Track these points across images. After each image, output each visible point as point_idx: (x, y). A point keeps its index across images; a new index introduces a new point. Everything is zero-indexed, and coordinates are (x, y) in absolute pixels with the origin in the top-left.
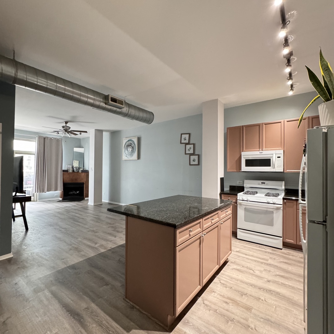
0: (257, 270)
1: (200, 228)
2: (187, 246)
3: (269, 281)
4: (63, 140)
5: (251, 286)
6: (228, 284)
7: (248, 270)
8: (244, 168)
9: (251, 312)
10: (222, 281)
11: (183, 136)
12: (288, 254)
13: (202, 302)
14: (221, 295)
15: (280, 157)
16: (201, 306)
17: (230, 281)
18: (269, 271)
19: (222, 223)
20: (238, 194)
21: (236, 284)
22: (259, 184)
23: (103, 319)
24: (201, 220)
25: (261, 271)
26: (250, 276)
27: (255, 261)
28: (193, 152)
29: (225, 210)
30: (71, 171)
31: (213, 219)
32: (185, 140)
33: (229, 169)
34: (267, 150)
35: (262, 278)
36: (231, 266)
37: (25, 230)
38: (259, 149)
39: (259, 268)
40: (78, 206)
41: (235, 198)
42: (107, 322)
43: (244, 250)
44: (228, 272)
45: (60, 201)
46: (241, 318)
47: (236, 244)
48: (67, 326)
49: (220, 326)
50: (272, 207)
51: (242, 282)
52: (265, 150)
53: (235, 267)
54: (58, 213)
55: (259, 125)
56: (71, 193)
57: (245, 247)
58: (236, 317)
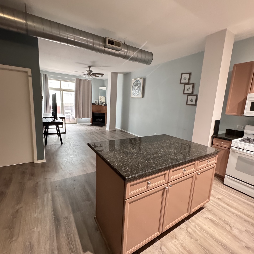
0: (236, 228)
1: (165, 179)
2: (142, 198)
3: (248, 248)
4: (92, 81)
5: (222, 246)
6: (195, 235)
7: (224, 225)
8: (248, 112)
10: (189, 229)
11: (184, 76)
13: (159, 246)
14: (182, 246)
16: (157, 250)
17: (198, 232)
18: (252, 233)
19: (199, 173)
20: (233, 140)
21: (203, 238)
23: (72, 232)
24: (167, 172)
25: (241, 231)
26: (225, 234)
27: (237, 216)
28: (191, 92)
29: (207, 159)
30: (97, 104)
31: (185, 171)
32: (185, 79)
33: (228, 112)
35: (240, 240)
36: (206, 214)
37: (61, 144)
39: (240, 226)
40: (99, 130)
41: (229, 144)
42: (74, 236)
43: (227, 199)
44: (200, 221)
45: (90, 125)
47: (220, 190)
48: (48, 228)
51: (212, 237)
53: (210, 216)
54: (85, 134)
56: (97, 120)
57: (230, 195)
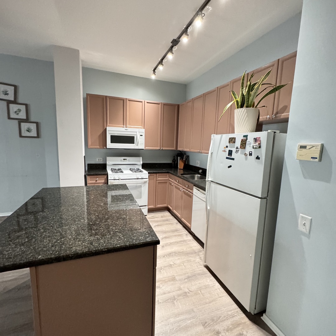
8: (110, 145)
9: (177, 280)
11: (2, 87)
12: (152, 217)
15: (142, 135)
22: (121, 161)
28: (25, 118)
32: (6, 94)
33: (91, 145)
34: (130, 127)
38: (124, 125)
41: (104, 178)
46: (177, 290)
49: (173, 312)
50: (141, 182)
52: (129, 127)
55: (123, 100)
58: (174, 293)
